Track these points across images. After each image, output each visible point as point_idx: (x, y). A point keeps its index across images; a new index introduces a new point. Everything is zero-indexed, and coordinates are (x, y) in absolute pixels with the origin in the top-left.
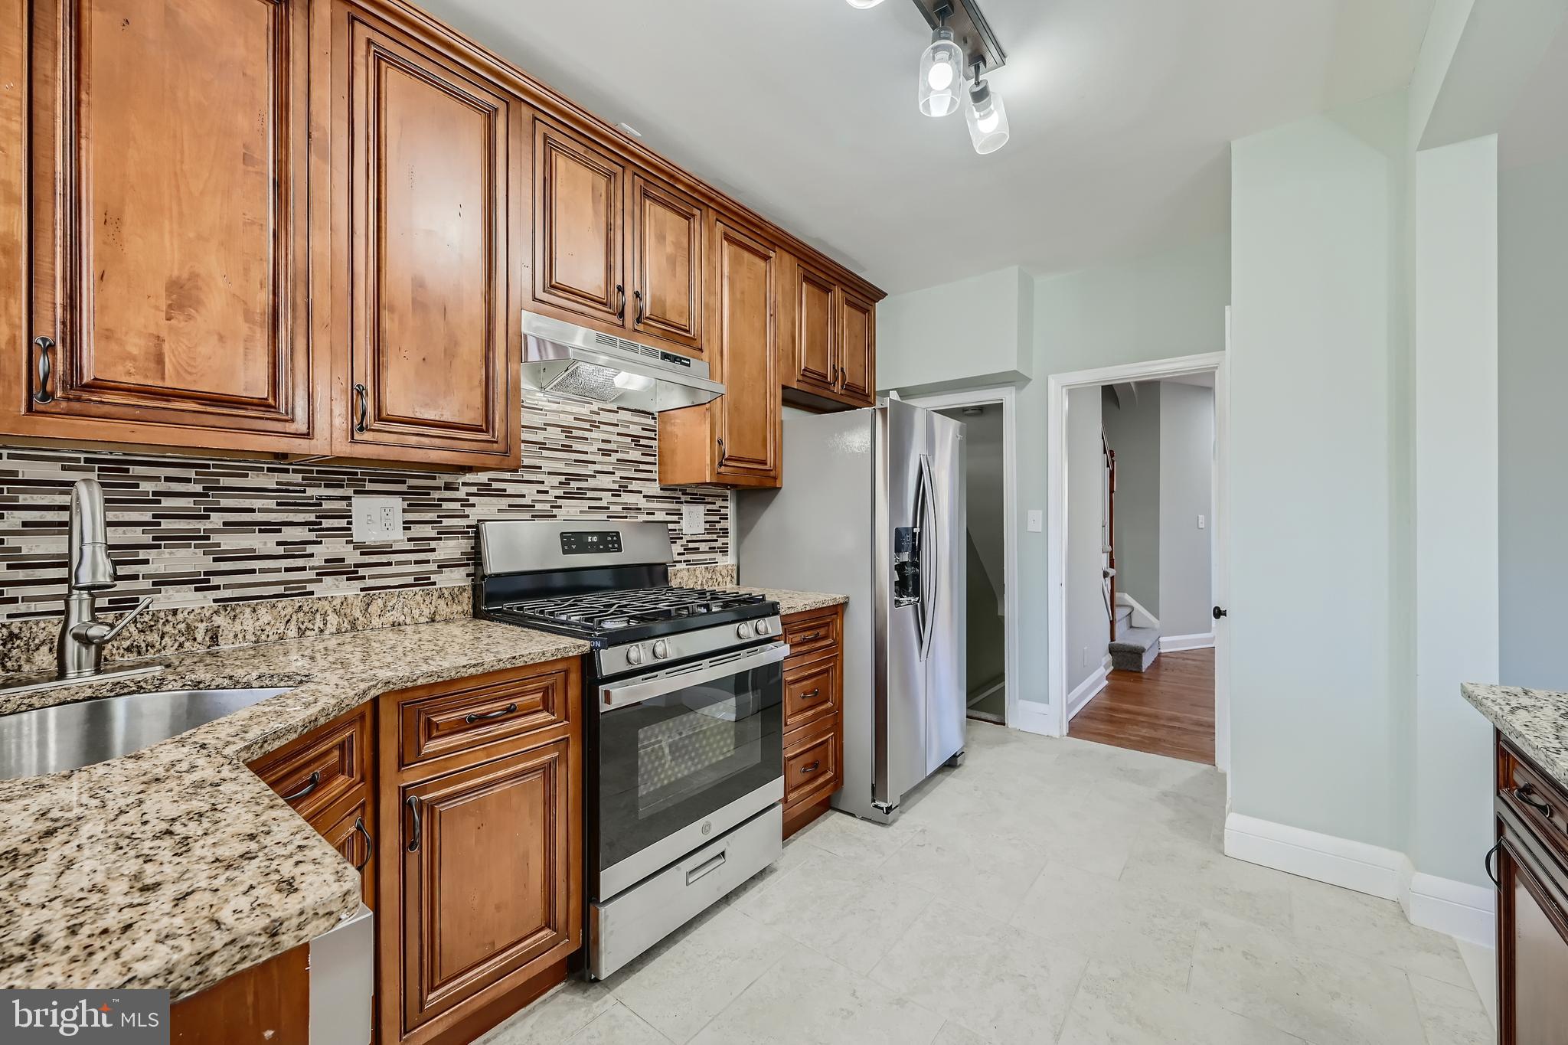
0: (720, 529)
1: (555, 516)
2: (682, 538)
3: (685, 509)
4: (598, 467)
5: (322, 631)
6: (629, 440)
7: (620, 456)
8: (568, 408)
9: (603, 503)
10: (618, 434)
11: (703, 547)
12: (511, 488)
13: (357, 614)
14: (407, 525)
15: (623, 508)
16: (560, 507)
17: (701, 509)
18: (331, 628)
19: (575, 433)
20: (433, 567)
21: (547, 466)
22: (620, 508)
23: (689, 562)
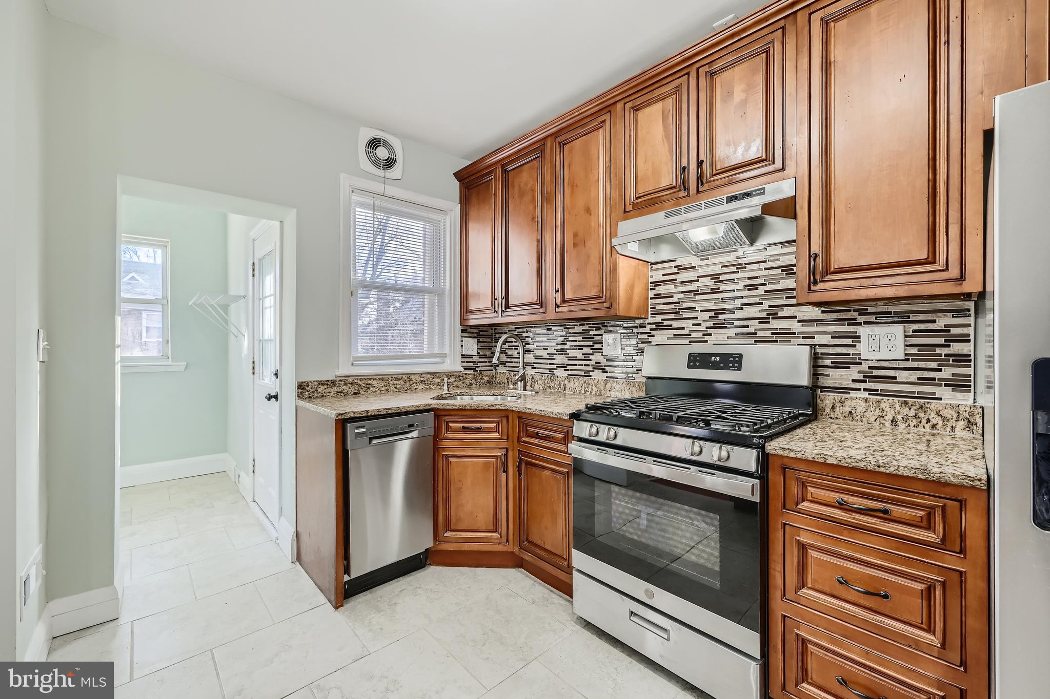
0: (946, 355)
1: (706, 341)
2: (860, 363)
3: (863, 331)
4: (745, 301)
5: (591, 393)
6: (779, 271)
7: (768, 288)
8: (716, 260)
9: (751, 330)
10: (766, 269)
11: (902, 376)
12: (675, 324)
13: (602, 388)
14: (623, 347)
15: (772, 334)
16: (710, 335)
17: (898, 330)
18: (594, 393)
19: (722, 278)
21: (700, 306)
22: (768, 333)
23: (873, 392)
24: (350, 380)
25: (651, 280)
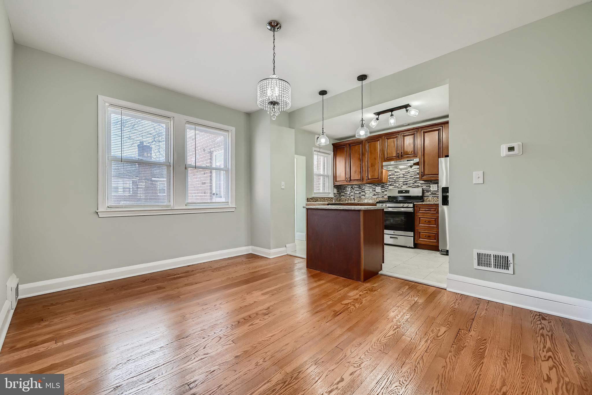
1: (402, 188)
2: (431, 191)
3: (431, 185)
4: (410, 179)
6: (416, 174)
7: (414, 177)
9: (411, 185)
10: (414, 173)
12: (394, 184)
14: (381, 190)
16: (402, 186)
17: (436, 185)
19: (405, 174)
20: (384, 195)
21: (400, 180)
22: (414, 186)
23: (433, 196)
24: (315, 198)
25: (388, 174)
